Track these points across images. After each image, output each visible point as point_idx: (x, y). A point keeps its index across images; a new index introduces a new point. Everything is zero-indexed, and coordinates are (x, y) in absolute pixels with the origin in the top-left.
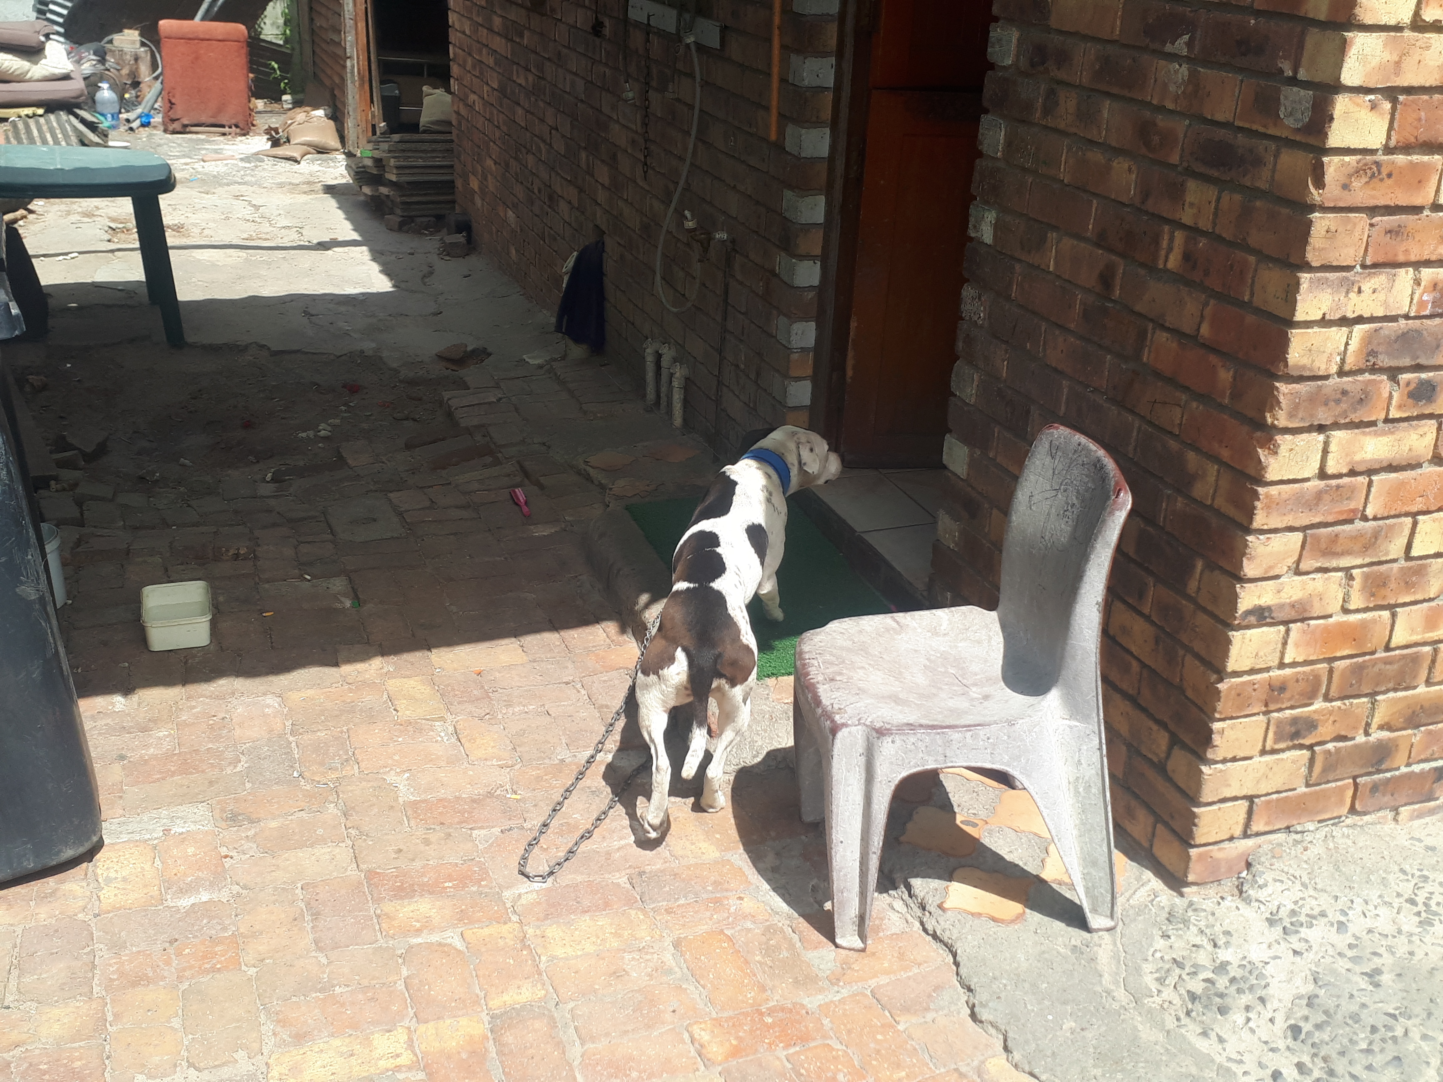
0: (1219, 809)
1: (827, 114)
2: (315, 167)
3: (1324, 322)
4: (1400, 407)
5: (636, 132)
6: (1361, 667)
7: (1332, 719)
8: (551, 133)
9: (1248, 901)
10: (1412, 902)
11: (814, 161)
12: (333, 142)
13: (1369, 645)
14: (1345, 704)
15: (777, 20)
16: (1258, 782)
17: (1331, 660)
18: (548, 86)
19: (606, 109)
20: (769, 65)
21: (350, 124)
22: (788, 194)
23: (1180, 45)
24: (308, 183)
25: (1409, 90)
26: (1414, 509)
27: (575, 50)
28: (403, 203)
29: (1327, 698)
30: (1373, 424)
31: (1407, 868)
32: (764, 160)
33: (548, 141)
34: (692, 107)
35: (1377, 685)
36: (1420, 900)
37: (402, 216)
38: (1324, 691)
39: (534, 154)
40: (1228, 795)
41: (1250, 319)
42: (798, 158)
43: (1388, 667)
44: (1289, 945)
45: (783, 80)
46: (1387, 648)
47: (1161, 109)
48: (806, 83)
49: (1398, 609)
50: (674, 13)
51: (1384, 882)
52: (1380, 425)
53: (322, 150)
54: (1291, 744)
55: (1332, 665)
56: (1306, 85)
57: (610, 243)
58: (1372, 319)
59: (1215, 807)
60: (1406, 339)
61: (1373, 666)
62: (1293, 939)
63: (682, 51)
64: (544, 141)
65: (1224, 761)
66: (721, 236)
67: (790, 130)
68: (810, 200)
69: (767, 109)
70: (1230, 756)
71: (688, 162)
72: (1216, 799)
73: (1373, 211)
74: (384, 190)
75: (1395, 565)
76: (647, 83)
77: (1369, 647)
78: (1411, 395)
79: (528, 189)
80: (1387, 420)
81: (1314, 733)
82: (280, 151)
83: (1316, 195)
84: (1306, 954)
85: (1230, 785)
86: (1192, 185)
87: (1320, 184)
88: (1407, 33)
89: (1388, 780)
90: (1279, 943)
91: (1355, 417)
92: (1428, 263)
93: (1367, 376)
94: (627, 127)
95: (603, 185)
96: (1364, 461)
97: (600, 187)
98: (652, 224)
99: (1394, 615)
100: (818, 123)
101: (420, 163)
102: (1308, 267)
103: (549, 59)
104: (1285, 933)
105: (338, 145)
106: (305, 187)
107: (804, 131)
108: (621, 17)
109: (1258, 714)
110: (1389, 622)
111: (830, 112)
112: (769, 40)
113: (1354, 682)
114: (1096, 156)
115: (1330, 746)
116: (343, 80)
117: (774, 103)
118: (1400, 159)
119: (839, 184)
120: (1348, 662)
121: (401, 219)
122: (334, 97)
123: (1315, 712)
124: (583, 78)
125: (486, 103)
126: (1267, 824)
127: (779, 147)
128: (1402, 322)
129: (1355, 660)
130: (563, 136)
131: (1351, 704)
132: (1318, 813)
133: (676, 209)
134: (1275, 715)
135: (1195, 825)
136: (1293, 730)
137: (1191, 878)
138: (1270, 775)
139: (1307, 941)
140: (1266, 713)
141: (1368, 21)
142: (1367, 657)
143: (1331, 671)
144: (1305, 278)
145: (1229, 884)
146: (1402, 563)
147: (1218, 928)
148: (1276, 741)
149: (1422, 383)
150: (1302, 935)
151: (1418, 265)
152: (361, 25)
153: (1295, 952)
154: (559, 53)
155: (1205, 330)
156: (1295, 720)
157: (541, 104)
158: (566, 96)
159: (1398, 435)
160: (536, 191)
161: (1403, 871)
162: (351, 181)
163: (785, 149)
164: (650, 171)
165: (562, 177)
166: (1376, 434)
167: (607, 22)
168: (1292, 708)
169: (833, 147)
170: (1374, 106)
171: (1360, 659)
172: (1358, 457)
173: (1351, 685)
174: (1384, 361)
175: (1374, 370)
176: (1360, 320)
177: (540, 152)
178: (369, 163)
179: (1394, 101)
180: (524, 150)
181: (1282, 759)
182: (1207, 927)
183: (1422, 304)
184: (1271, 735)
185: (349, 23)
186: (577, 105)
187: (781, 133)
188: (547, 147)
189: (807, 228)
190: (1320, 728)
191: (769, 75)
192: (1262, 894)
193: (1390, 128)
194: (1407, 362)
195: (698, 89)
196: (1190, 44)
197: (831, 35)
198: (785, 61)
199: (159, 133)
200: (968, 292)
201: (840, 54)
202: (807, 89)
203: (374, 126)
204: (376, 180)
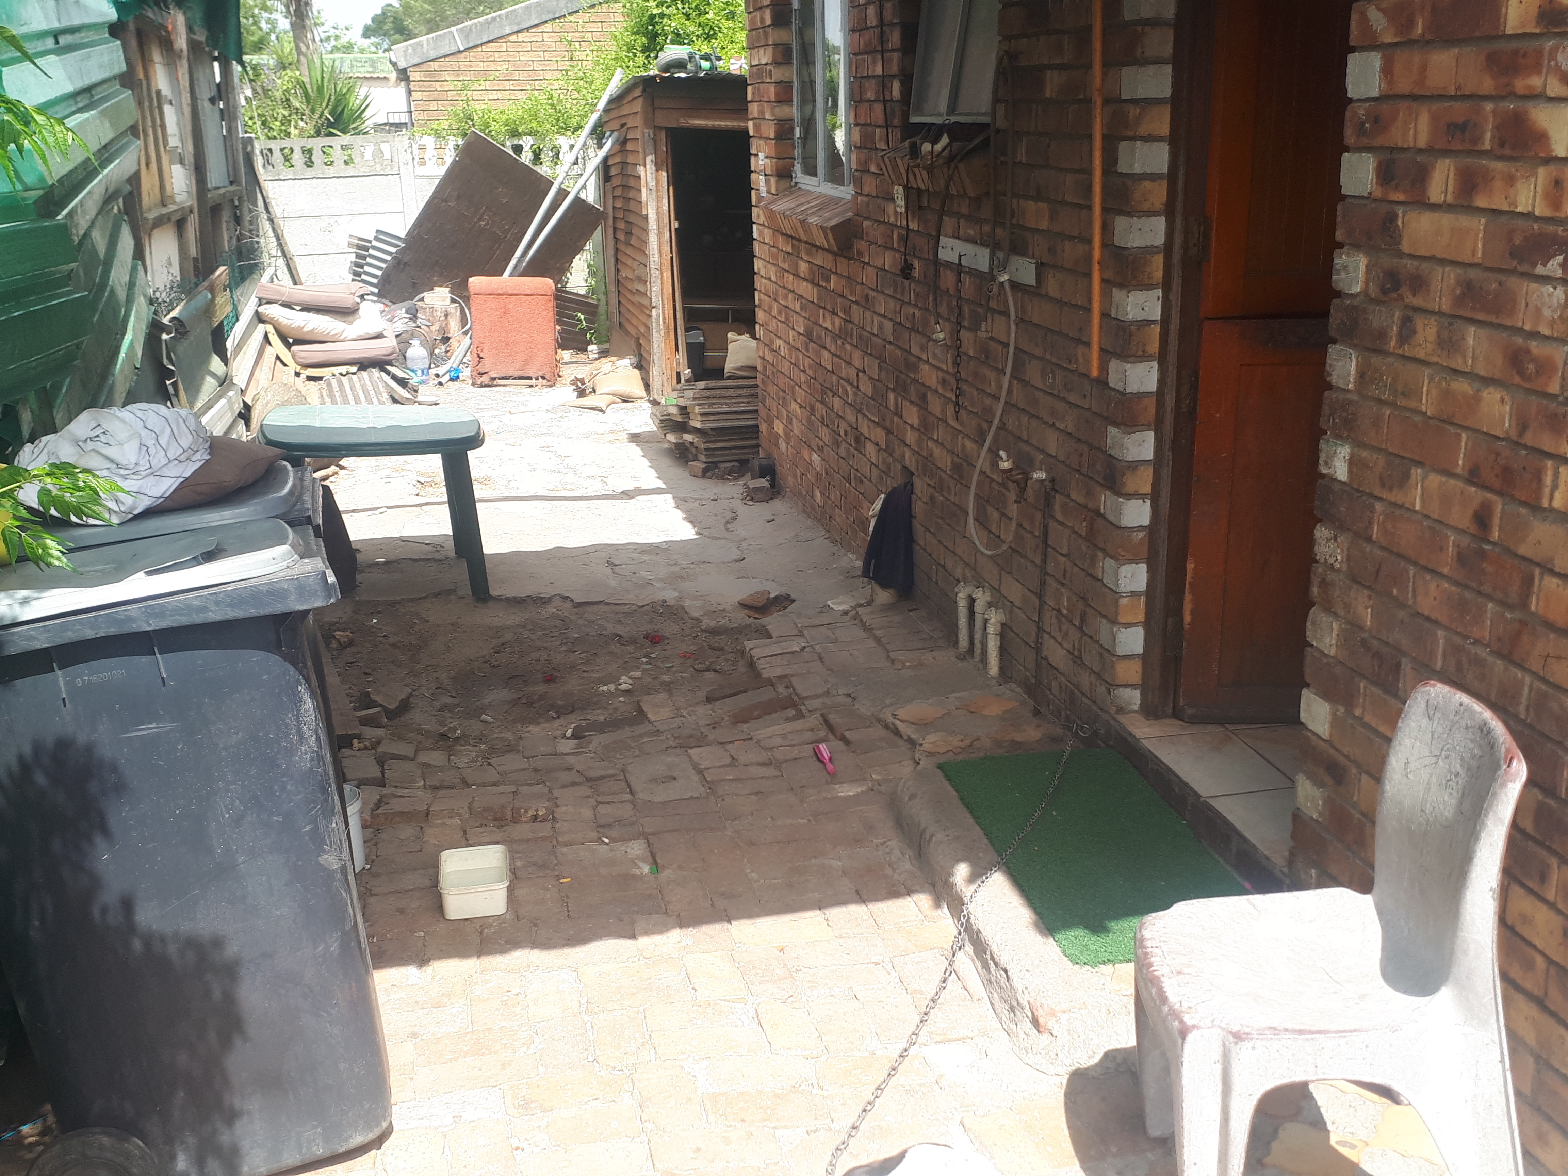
1: (1154, 347)
2: (620, 416)
5: (947, 372)
8: (857, 375)
11: (1140, 396)
12: (638, 390)
15: (1097, 254)
18: (855, 329)
19: (915, 350)
20: (1090, 300)
21: (655, 373)
22: (1112, 431)
23: (1551, 268)
24: (614, 432)
27: (883, 293)
28: (706, 449)
32: (1085, 396)
33: (855, 384)
34: (1006, 345)
37: (705, 463)
39: (840, 397)
42: (1123, 394)
45: (1105, 315)
47: (1534, 335)
48: (1130, 317)
50: (987, 252)
53: (626, 400)
57: (920, 486)
63: (995, 290)
64: (851, 384)
66: (1039, 475)
67: (1114, 365)
68: (1137, 436)
69: (1088, 344)
71: (1003, 400)
74: (686, 438)
76: (959, 323)
79: (835, 432)
82: (585, 401)
94: (938, 368)
95: (912, 426)
97: (909, 429)
98: (965, 464)
100: (1144, 357)
101: (725, 409)
103: (857, 303)
105: (643, 394)
106: (611, 437)
107: (1129, 365)
108: (931, 258)
111: (1157, 345)
112: (1088, 275)
114: (1462, 386)
116: (648, 329)
117: (1095, 338)
119: (1169, 418)
121: (704, 465)
122: (639, 345)
124: (891, 320)
125: (793, 348)
127: (1102, 382)
130: (871, 378)
133: (989, 448)
152: (667, 275)
154: (867, 296)
157: (848, 347)
158: (874, 338)
160: (842, 433)
162: (655, 429)
163: (1107, 384)
164: (963, 413)
165: (870, 419)
167: (916, 264)
169: (1161, 382)
177: (847, 395)
178: (674, 410)
180: (831, 394)
185: (655, 273)
186: (885, 346)
187: (1104, 368)
188: (854, 390)
189: (1134, 466)
191: (1088, 310)
195: (1013, 327)
196: (1564, 265)
197: (1157, 267)
198: (1106, 295)
199: (468, 387)
200: (1321, 533)
201: (1166, 286)
202: (1132, 322)
203: (678, 374)
204: (681, 427)
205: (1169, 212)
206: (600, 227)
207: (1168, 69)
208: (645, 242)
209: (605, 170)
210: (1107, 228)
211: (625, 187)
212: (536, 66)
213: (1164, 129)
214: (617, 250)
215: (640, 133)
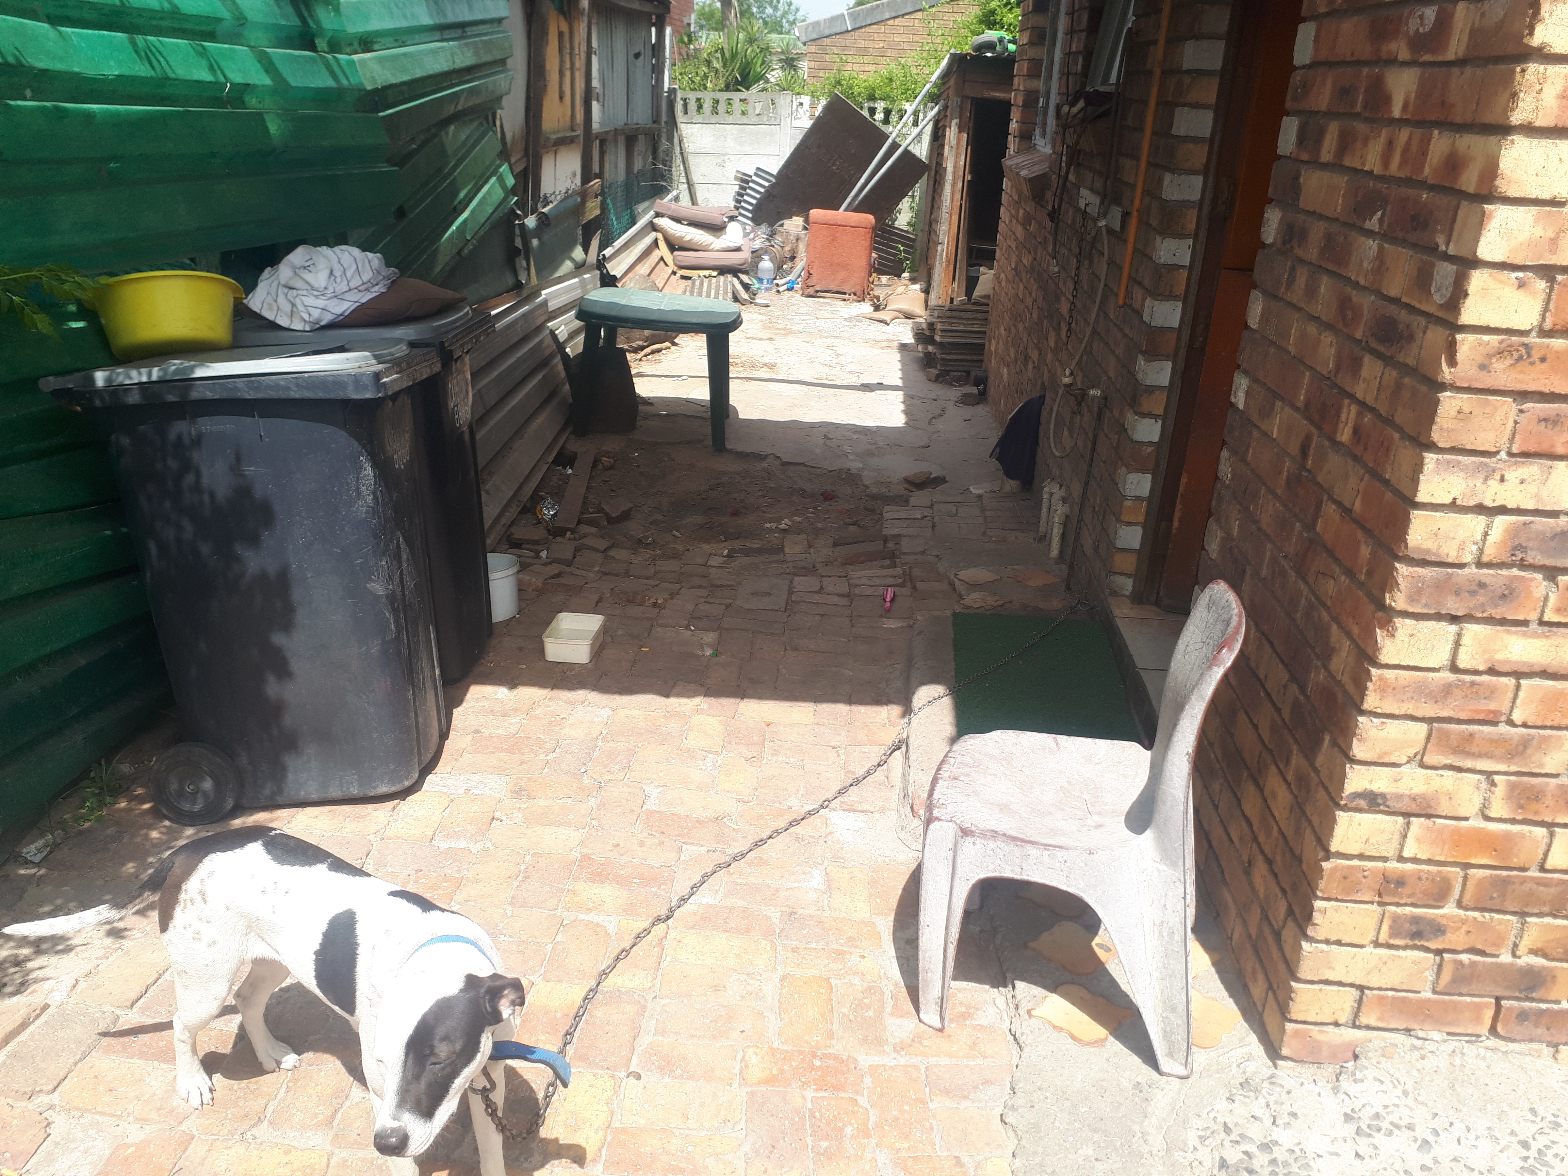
0: (1321, 990)
7: (1465, 928)
13: (1515, 860)
14: (1484, 917)
16: (1368, 973)
17: (1467, 866)
29: (1460, 905)
35: (1527, 905)
37: (940, 370)
38: (1457, 897)
40: (1331, 978)
43: (1541, 888)
44: (1355, 1146)
46: (1542, 869)
49: (1556, 829)
54: (1410, 943)
55: (1468, 872)
59: (1316, 987)
61: (1522, 884)
62: (1363, 1141)
65: (1327, 942)
70: (1333, 938)
72: (1316, 979)
75: (1553, 781)
77: (1515, 862)
81: (1441, 939)
84: (1367, 1160)
85: (1334, 969)
89: (1542, 1012)
90: (1345, 1141)
96: (1507, 661)
99: (1552, 835)
104: (1357, 1133)
109: (1372, 903)
110: (1546, 840)
113: (1495, 895)
115: (1465, 958)
120: (1488, 872)
123: (1442, 916)
126: (1380, 1019)
129: (1498, 872)
131: (1492, 918)
132: (1448, 1024)
134: (1393, 908)
135: (1292, 999)
136: (1414, 928)
137: (1284, 1051)
138: (1384, 970)
139: (1376, 1148)
140: (1380, 904)
142: (1515, 873)
143: (1465, 878)
148: (1392, 935)
150: (1375, 1141)
153: (1357, 1155)
155: (1358, 505)
156: (1416, 920)
162: (914, 342)
168: (1413, 905)
171: (1505, 873)
173: (1492, 898)
181: (1399, 957)
182: (1276, 1102)
184: (1385, 928)
190: (1449, 935)
199: (798, 296)
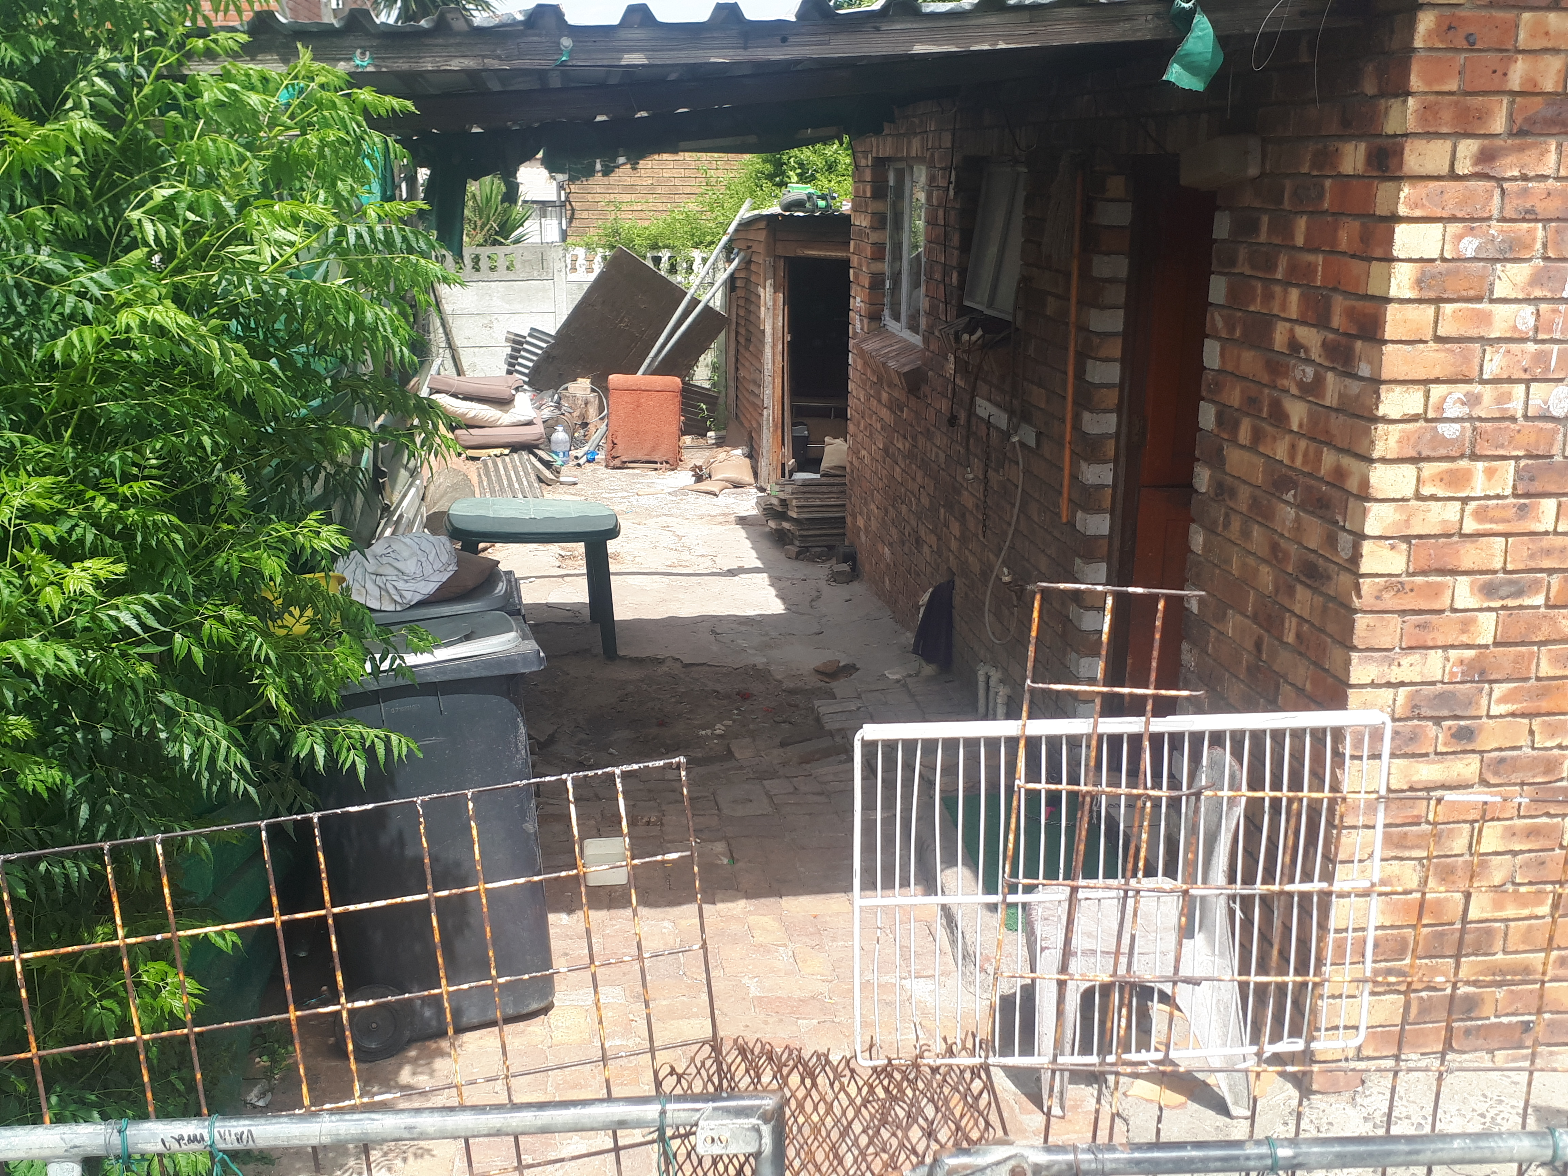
0: (1333, 1034)
1: (1107, 503)
2: (731, 500)
3: (1373, 685)
4: (1445, 744)
5: (979, 500)
6: (1442, 934)
7: (1421, 972)
8: (919, 490)
9: (1354, 1106)
10: (1483, 1116)
11: (1097, 537)
12: (748, 478)
14: (1432, 962)
15: (1068, 435)
18: (919, 453)
21: (763, 463)
22: (1078, 561)
23: (1289, 496)
24: (725, 515)
25: (1420, 537)
26: (1471, 818)
28: (801, 536)
29: (1415, 956)
30: (1426, 755)
31: (1489, 1095)
32: (1062, 533)
33: (918, 496)
34: (1016, 487)
35: (1459, 950)
36: (1489, 1115)
37: (800, 547)
38: (1411, 951)
39: (906, 505)
40: (1340, 1024)
41: (1330, 680)
42: (1084, 535)
43: (1465, 935)
45: (1073, 479)
46: (1464, 922)
47: (1282, 535)
48: (1091, 482)
50: (1006, 416)
51: (1464, 1101)
52: (1432, 756)
53: (737, 485)
54: (1386, 989)
55: (1417, 930)
56: (1350, 532)
57: (959, 582)
58: (1412, 684)
59: (1328, 1033)
60: (1443, 698)
61: (1453, 934)
63: (1010, 446)
64: (914, 496)
65: (1333, 997)
67: (1079, 514)
68: (1093, 566)
69: (1061, 493)
70: (1337, 994)
71: (1013, 527)
72: (1329, 1027)
73: (1403, 613)
74: (786, 525)
75: (1460, 859)
76: (988, 465)
77: (1445, 919)
78: (1453, 736)
79: (901, 532)
80: (1436, 753)
82: (703, 486)
83: (1357, 603)
85: (1341, 1017)
86: (1299, 588)
87: (1359, 596)
88: (1413, 502)
89: (1479, 1027)
91: (1409, 750)
92: (1453, 647)
93: (1416, 722)
95: (955, 536)
96: (1420, 781)
97: (953, 538)
98: (988, 571)
100: (1100, 510)
101: (818, 503)
102: (1354, 648)
105: (752, 481)
106: (721, 519)
107: (1090, 515)
108: (972, 411)
109: (1359, 962)
110: (1461, 901)
111: (1109, 502)
112: (1062, 446)
113: (1436, 945)
114: (1251, 561)
115: (1424, 994)
116: (760, 426)
117: (1066, 493)
118: (1419, 579)
119: (1116, 554)
120: (1430, 929)
121: (798, 549)
122: (751, 438)
123: (1405, 965)
125: (873, 459)
126: (1375, 1050)
127: (1071, 527)
128: (1439, 685)
129: (1438, 928)
130: (929, 494)
131: (1437, 963)
132: (1419, 1046)
137: (1315, 1087)
138: (1372, 1012)
141: (1380, 496)
142: (1446, 927)
143: (1416, 935)
144: (1354, 655)
145: (1347, 1095)
146: (1467, 857)
147: (1324, 1121)
149: (1461, 728)
151: (1445, 648)
152: (778, 381)
155: (1308, 686)
156: (1389, 971)
157: (913, 466)
159: (1446, 764)
160: (907, 534)
161: (1485, 1096)
162: (760, 514)
163: (1074, 528)
164: (988, 531)
165: (926, 526)
166: (1428, 762)
167: (962, 413)
168: (1386, 961)
169: (1112, 528)
170: (1393, 547)
171: (1441, 928)
172: (1415, 778)
173: (1435, 948)
174: (1426, 712)
175: (1420, 718)
176: (1402, 684)
177: (911, 505)
178: (775, 502)
179: (1410, 543)
180: (900, 502)
181: (1382, 1000)
183: (1452, 674)
185: (768, 379)
187: (1072, 516)
188: (917, 501)
191: (1062, 473)
192: (1366, 1102)
193: (1408, 561)
194: (1445, 713)
195: (1021, 474)
196: (1295, 496)
197: (1110, 448)
198: (1074, 465)
199: (602, 468)
200: (1185, 646)
201: (1116, 461)
202: (1092, 486)
203: (783, 465)
204: (781, 516)
205: (1119, 410)
206: (723, 333)
207: (1121, 312)
208: (761, 352)
209: (731, 283)
210: (1077, 417)
211: (747, 300)
212: (677, 182)
213: (1117, 353)
214: (737, 351)
215: (761, 259)
